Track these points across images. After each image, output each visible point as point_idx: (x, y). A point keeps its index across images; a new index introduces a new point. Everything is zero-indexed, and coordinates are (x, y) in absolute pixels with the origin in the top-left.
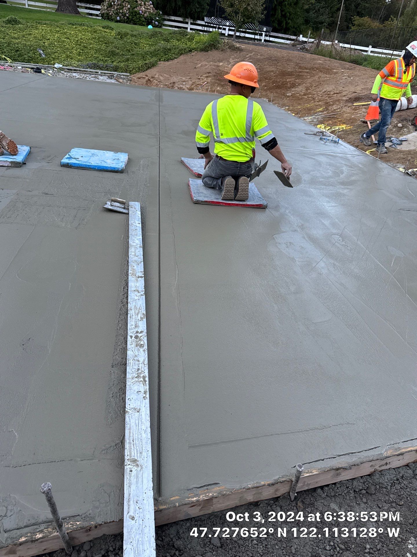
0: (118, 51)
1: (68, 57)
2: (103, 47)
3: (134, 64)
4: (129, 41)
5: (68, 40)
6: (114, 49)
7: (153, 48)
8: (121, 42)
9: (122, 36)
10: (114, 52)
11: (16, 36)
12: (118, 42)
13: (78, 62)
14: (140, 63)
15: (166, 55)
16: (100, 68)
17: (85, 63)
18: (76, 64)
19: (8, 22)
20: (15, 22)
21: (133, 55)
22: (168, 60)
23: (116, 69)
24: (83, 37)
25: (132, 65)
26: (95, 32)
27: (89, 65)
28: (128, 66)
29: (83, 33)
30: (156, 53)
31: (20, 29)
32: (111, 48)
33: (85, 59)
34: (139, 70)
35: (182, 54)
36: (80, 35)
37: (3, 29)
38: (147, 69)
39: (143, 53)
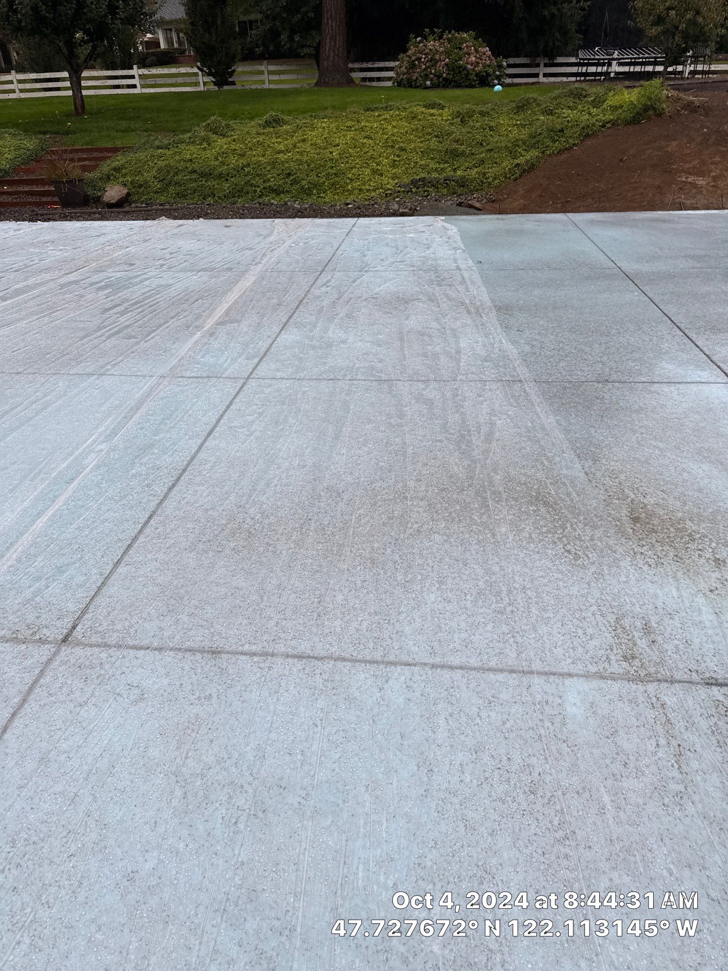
0: (461, 148)
2: (434, 143)
3: (496, 170)
4: (477, 125)
8: (464, 130)
9: (463, 118)
10: (455, 150)
11: (282, 147)
12: (458, 131)
13: (393, 179)
14: (507, 164)
15: (554, 141)
16: (435, 184)
17: (406, 180)
18: (391, 184)
19: (268, 124)
20: (277, 122)
21: (490, 150)
22: (560, 152)
23: (462, 183)
24: (395, 130)
25: (492, 171)
26: (413, 118)
27: (414, 183)
28: (484, 174)
29: (394, 123)
30: (534, 141)
31: (287, 132)
32: (447, 144)
33: (406, 173)
34: (506, 177)
35: (587, 136)
36: (390, 127)
37: (261, 139)
38: (520, 176)
39: (510, 145)
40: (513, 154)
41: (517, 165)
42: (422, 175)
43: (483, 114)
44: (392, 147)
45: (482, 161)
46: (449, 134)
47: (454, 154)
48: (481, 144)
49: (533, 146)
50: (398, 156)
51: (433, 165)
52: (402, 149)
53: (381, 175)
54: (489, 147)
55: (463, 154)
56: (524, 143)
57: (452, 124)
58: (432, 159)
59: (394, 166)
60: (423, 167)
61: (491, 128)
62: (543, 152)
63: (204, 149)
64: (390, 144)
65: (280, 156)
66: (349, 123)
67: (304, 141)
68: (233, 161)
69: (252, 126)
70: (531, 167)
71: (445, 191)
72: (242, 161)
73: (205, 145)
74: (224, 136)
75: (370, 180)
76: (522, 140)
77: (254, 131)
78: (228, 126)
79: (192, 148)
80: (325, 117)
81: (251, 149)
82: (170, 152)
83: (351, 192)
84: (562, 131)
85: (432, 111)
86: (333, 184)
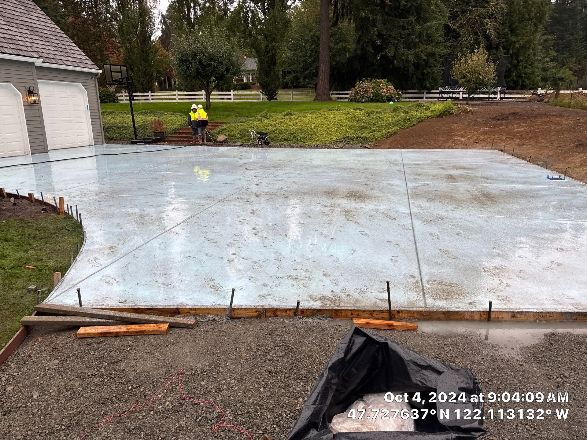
0: (366, 125)
1: (328, 134)
2: (355, 123)
3: (379, 134)
4: (374, 117)
5: (328, 122)
6: (363, 124)
7: (394, 120)
8: (368, 119)
9: (369, 114)
10: (363, 126)
11: (291, 124)
12: (366, 119)
13: (335, 136)
14: (384, 132)
15: (406, 123)
16: (352, 139)
17: (341, 137)
18: (334, 138)
19: (287, 115)
20: (291, 114)
21: (378, 127)
22: (408, 127)
23: (365, 139)
24: (339, 118)
25: (377, 134)
26: (348, 114)
27: (344, 138)
28: (374, 136)
29: (339, 116)
30: (397, 123)
31: (294, 118)
32: (361, 124)
33: (341, 134)
34: (383, 137)
35: (420, 122)
36: (337, 117)
37: (283, 120)
38: (390, 136)
39: (387, 124)
40: (388, 128)
41: (389, 132)
42: (348, 135)
43: (378, 113)
44: (337, 124)
45: (374, 131)
46: (362, 120)
47: (362, 128)
48: (375, 124)
49: (397, 125)
50: (339, 128)
51: (353, 132)
52: (341, 125)
53: (331, 135)
54: (378, 125)
55: (366, 128)
56: (393, 124)
57: (364, 116)
58: (353, 129)
59: (336, 132)
60: (349, 132)
61: (380, 118)
62: (401, 128)
63: (259, 123)
64: (336, 124)
65: (290, 127)
66: (321, 115)
67: (301, 121)
68: (271, 128)
69: (280, 115)
70: (395, 133)
71: (357, 142)
72: (275, 128)
73: (260, 122)
74: (268, 119)
75: (326, 137)
76: (392, 123)
77: (281, 117)
78: (270, 115)
79: (254, 123)
80: (311, 113)
81: (278, 124)
82: (245, 124)
83: (317, 141)
84: (409, 119)
85: (356, 111)
86: (310, 138)
